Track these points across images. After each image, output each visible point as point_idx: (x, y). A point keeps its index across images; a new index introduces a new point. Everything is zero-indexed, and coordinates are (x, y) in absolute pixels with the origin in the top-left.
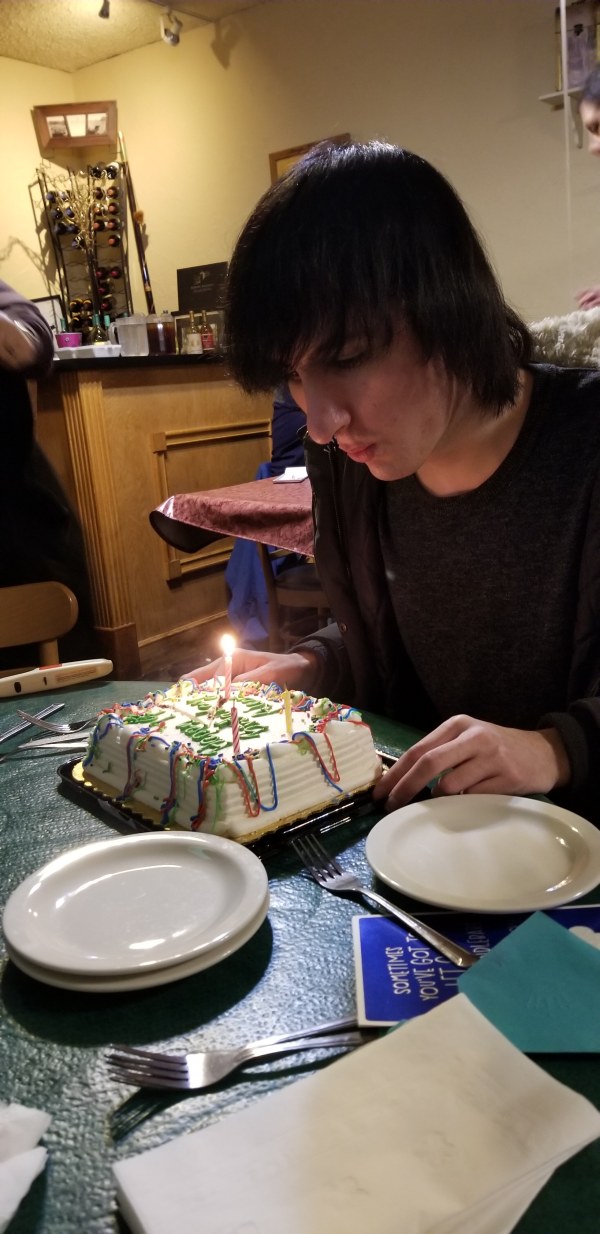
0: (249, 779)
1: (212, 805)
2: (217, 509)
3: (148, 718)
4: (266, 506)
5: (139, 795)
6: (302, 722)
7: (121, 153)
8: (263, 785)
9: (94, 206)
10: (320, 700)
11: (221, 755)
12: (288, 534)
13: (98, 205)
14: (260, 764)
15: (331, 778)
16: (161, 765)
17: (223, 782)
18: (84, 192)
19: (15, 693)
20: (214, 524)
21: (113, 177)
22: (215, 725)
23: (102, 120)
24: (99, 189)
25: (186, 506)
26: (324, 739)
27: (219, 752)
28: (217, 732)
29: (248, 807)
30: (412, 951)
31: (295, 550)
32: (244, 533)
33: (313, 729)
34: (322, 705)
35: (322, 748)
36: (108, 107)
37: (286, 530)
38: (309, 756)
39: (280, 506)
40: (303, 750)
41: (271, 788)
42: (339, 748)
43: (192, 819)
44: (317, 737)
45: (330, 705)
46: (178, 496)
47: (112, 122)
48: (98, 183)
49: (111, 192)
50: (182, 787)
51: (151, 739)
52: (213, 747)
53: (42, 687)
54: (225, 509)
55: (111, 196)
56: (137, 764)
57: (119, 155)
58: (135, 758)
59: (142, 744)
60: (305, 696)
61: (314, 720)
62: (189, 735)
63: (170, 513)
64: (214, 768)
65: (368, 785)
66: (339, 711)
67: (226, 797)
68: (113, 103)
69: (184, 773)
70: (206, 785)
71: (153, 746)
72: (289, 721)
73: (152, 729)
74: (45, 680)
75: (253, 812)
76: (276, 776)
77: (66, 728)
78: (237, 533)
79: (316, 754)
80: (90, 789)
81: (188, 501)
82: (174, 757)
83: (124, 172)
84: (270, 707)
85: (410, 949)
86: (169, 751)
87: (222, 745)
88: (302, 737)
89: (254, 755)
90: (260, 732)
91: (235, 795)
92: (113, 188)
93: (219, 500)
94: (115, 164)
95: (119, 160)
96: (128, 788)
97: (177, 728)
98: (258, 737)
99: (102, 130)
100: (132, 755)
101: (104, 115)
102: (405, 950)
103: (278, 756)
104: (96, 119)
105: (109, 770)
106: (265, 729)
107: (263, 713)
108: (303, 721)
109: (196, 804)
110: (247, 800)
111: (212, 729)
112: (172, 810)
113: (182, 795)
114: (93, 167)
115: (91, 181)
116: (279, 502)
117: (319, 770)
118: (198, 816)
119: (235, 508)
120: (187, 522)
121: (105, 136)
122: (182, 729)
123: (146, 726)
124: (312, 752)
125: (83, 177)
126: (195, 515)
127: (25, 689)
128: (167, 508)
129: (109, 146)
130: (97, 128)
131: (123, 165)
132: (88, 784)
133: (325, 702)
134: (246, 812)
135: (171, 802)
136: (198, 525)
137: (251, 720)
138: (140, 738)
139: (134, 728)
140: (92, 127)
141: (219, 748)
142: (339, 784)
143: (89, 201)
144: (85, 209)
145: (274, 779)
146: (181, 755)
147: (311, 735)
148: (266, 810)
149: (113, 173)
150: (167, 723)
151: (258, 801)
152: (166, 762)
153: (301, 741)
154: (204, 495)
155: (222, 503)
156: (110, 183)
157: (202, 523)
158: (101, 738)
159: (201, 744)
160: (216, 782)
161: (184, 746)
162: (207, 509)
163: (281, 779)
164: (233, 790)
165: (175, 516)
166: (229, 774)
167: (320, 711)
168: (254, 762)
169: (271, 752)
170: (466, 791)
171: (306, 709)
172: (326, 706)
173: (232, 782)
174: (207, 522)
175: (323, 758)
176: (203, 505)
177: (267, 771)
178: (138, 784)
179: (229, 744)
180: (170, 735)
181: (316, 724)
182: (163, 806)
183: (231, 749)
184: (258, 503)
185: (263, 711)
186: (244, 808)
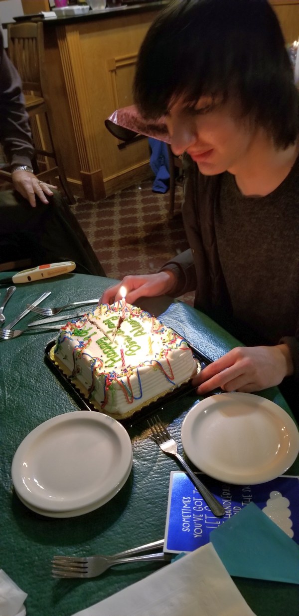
0: (128, 387)
1: (110, 398)
5: (79, 377)
8: (135, 388)
15: (169, 379)
17: (115, 389)
19: (27, 281)
26: (167, 362)
29: (128, 399)
30: (195, 500)
35: (165, 366)
38: (159, 371)
41: (139, 389)
42: (174, 364)
43: (101, 402)
44: (163, 361)
50: (97, 385)
53: (41, 278)
56: (78, 362)
64: (111, 381)
65: (189, 379)
67: (116, 396)
69: (98, 378)
70: (107, 390)
74: (42, 274)
75: (130, 401)
76: (142, 387)
77: (51, 313)
79: (162, 370)
80: (57, 366)
82: (93, 368)
85: (194, 499)
87: (117, 359)
90: (136, 350)
91: (121, 395)
96: (74, 372)
97: (97, 342)
100: (75, 358)
102: (192, 499)
103: (143, 373)
105: (65, 358)
106: (139, 348)
110: (127, 396)
111: (114, 346)
112: (93, 392)
113: (97, 388)
118: (104, 402)
124: (160, 369)
127: (33, 279)
132: (56, 363)
134: (127, 401)
135: (93, 388)
139: (76, 341)
141: (116, 361)
142: (174, 381)
145: (140, 385)
148: (137, 399)
150: (92, 338)
151: (132, 396)
153: (155, 365)
158: (62, 342)
160: (112, 389)
163: (144, 384)
166: (118, 386)
168: (131, 378)
169: (139, 373)
173: (120, 389)
175: (167, 373)
177: (137, 382)
178: (78, 372)
186: (125, 400)
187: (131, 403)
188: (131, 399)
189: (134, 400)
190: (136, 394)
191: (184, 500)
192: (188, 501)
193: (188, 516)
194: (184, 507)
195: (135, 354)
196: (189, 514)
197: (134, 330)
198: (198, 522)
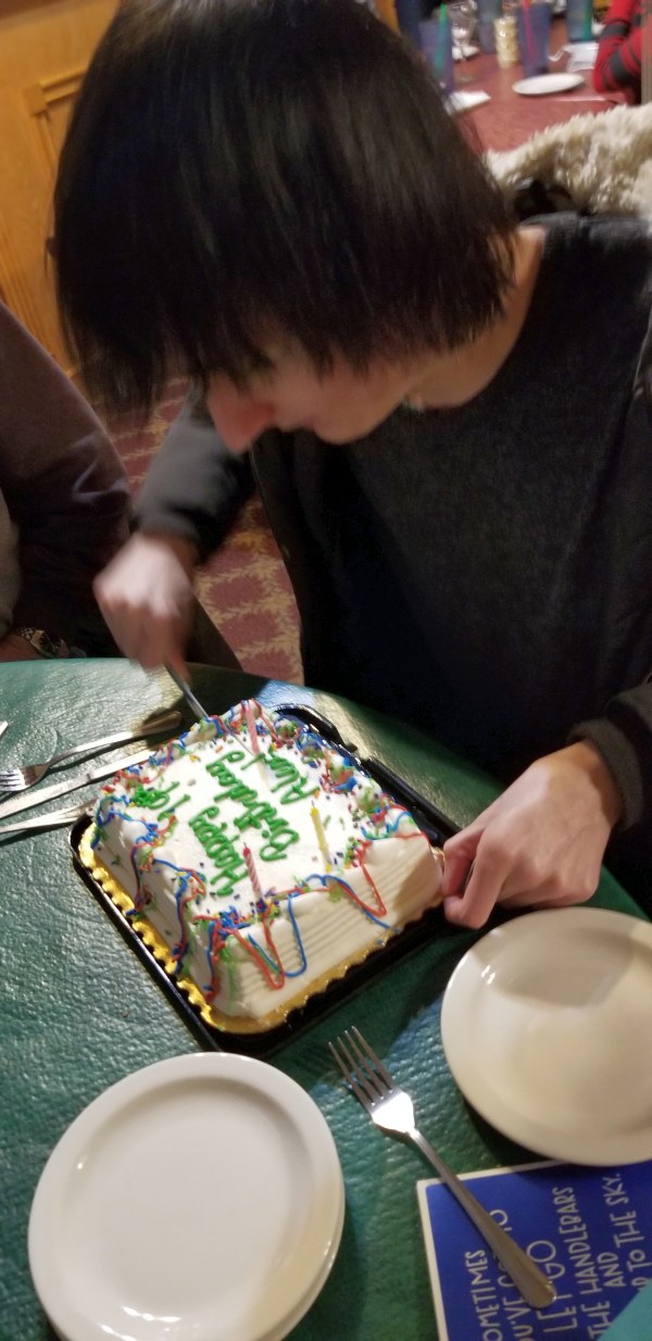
0: (268, 953)
1: (226, 981)
8: (286, 952)
15: (373, 917)
17: (235, 961)
26: (363, 875)
29: (269, 980)
34: (369, 792)
40: (334, 896)
41: (296, 952)
42: (384, 879)
45: (377, 796)
64: (224, 937)
70: (216, 961)
75: (276, 983)
76: (304, 946)
79: (353, 898)
82: (181, 899)
84: (304, 779)
89: (276, 904)
90: (287, 845)
91: (251, 974)
97: (191, 825)
103: (304, 913)
106: (294, 838)
107: (294, 795)
109: (209, 975)
110: (266, 975)
112: (185, 958)
117: (358, 911)
118: (212, 988)
122: (196, 827)
124: (348, 897)
134: (266, 986)
135: (183, 947)
137: (279, 811)
142: (383, 919)
145: (299, 941)
148: (293, 976)
150: (180, 813)
151: (280, 971)
153: (336, 889)
160: (227, 960)
163: (309, 938)
164: (248, 970)
166: (241, 953)
167: (364, 803)
169: (294, 912)
173: (248, 961)
177: (290, 934)
185: (296, 789)
186: (262, 984)
187: (280, 987)
188: (277, 979)
189: (286, 979)
190: (290, 963)
191: (471, 1261)
192: (481, 1262)
193: (491, 1308)
194: (475, 1282)
195: (284, 857)
196: (493, 1302)
197: (281, 785)
198: (520, 1320)
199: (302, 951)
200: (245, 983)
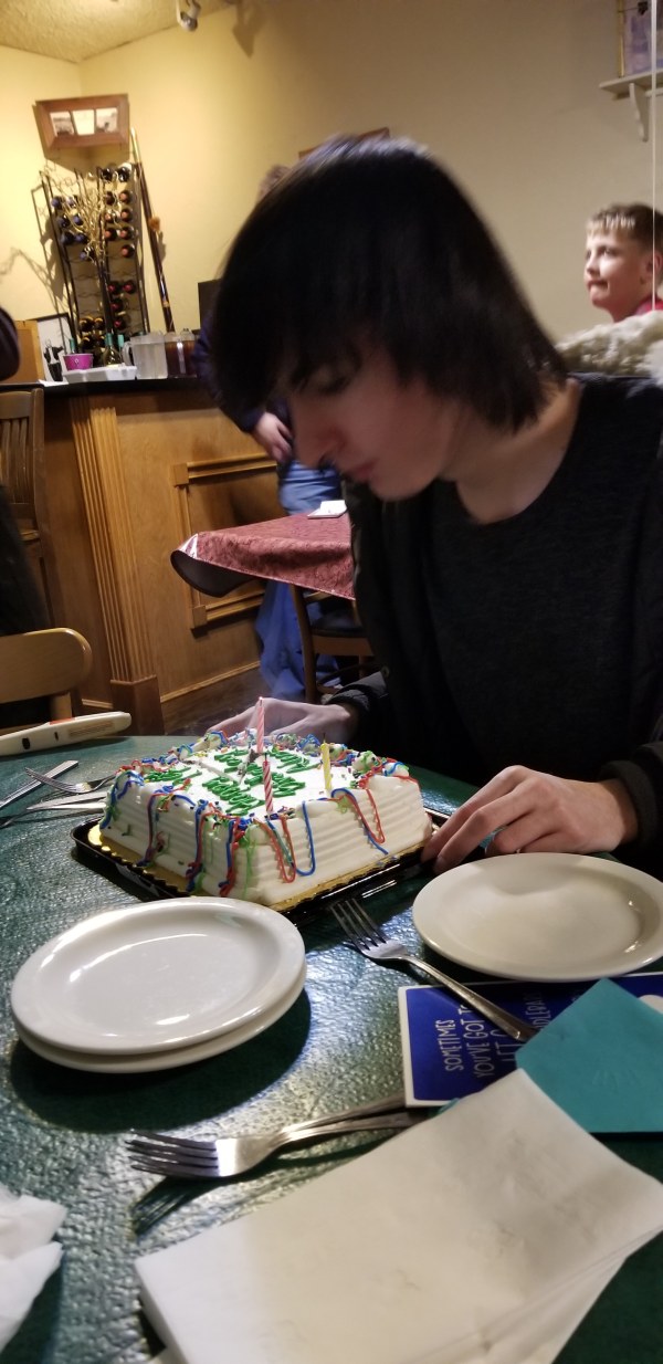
0: (284, 841)
1: (242, 870)
2: (246, 547)
3: (171, 775)
4: (300, 544)
5: (162, 859)
6: (342, 778)
7: (134, 153)
8: (300, 847)
9: (105, 213)
10: (363, 753)
11: (252, 815)
12: (325, 574)
13: (109, 211)
14: (295, 824)
15: (374, 840)
16: (187, 826)
17: (254, 844)
18: (94, 197)
19: (22, 750)
20: (242, 564)
21: (125, 180)
22: (246, 782)
23: (113, 115)
24: (110, 193)
25: (211, 545)
26: (367, 796)
27: (250, 812)
28: (248, 789)
29: (283, 871)
30: (466, 1024)
31: (333, 592)
32: (275, 575)
33: (355, 785)
34: (365, 759)
35: (364, 806)
36: (118, 101)
37: (322, 570)
38: (350, 814)
39: (315, 544)
40: (343, 808)
41: (308, 850)
42: (384, 806)
43: (220, 885)
44: (359, 794)
45: (374, 759)
46: (202, 533)
47: (124, 118)
48: (109, 187)
49: (124, 196)
50: (209, 850)
51: (174, 797)
52: (243, 806)
53: (53, 743)
54: (254, 548)
55: (123, 201)
56: (159, 826)
57: (131, 156)
58: (157, 819)
59: (165, 803)
60: (346, 749)
61: (356, 775)
62: (216, 793)
63: (194, 553)
64: (244, 829)
65: (417, 847)
66: (383, 766)
67: (257, 860)
68: (124, 97)
69: (211, 834)
70: (236, 848)
71: (177, 805)
72: (328, 777)
73: (175, 787)
74: (56, 735)
75: (289, 877)
76: (313, 837)
77: (81, 786)
78: (268, 574)
79: (358, 813)
80: (108, 854)
81: (213, 539)
82: (200, 817)
83: (138, 174)
84: (306, 762)
85: (462, 1022)
86: (195, 810)
87: (253, 804)
88: (342, 793)
89: (289, 814)
90: (295, 789)
91: (268, 858)
92: (125, 192)
93: (248, 538)
94: (127, 166)
95: (132, 160)
96: (150, 852)
97: (204, 785)
98: (293, 794)
99: (113, 127)
100: (154, 816)
101: (114, 110)
102: (458, 1023)
103: (316, 815)
104: (106, 114)
105: (128, 833)
106: (301, 786)
107: (300, 768)
108: (343, 776)
109: (225, 868)
110: (281, 863)
111: (243, 787)
112: (198, 876)
113: (209, 859)
114: (103, 168)
115: (101, 184)
116: (315, 540)
117: (362, 830)
118: (227, 882)
119: (265, 546)
120: (213, 563)
121: (116, 134)
122: (208, 786)
123: (169, 783)
124: (353, 811)
125: (92, 180)
126: (222, 555)
127: (34, 746)
128: (190, 547)
129: (121, 145)
130: (107, 124)
131: (137, 166)
132: (106, 849)
133: (369, 756)
134: (281, 877)
135: (197, 867)
136: (224, 566)
137: (286, 776)
138: (163, 797)
139: (153, 787)
140: (101, 124)
141: (251, 807)
142: (382, 846)
143: (99, 207)
144: (95, 216)
145: (311, 840)
146: (208, 815)
147: (352, 791)
148: (303, 874)
149: (125, 175)
150: (193, 781)
151: (293, 865)
152: (192, 823)
153: (341, 798)
154: (231, 532)
155: (251, 541)
156: (122, 187)
157: (230, 563)
158: (120, 796)
159: (231, 803)
160: (247, 844)
161: (211, 805)
162: (234, 548)
163: (319, 840)
164: (265, 853)
165: (198, 556)
166: (261, 835)
167: (362, 764)
168: (289, 821)
169: (307, 810)
170: (523, 850)
171: (348, 763)
172: (369, 760)
173: (266, 844)
174: (235, 562)
175: (366, 817)
176: (230, 544)
177: (303, 832)
178: (160, 848)
179: (261, 803)
180: (197, 793)
181: (357, 780)
182: (189, 872)
183: (264, 807)
184: (291, 541)
185: (300, 766)
186: (277, 872)
187: (291, 881)
188: (289, 874)
189: (297, 875)
190: (302, 862)
199: (312, 851)
200: (262, 866)
